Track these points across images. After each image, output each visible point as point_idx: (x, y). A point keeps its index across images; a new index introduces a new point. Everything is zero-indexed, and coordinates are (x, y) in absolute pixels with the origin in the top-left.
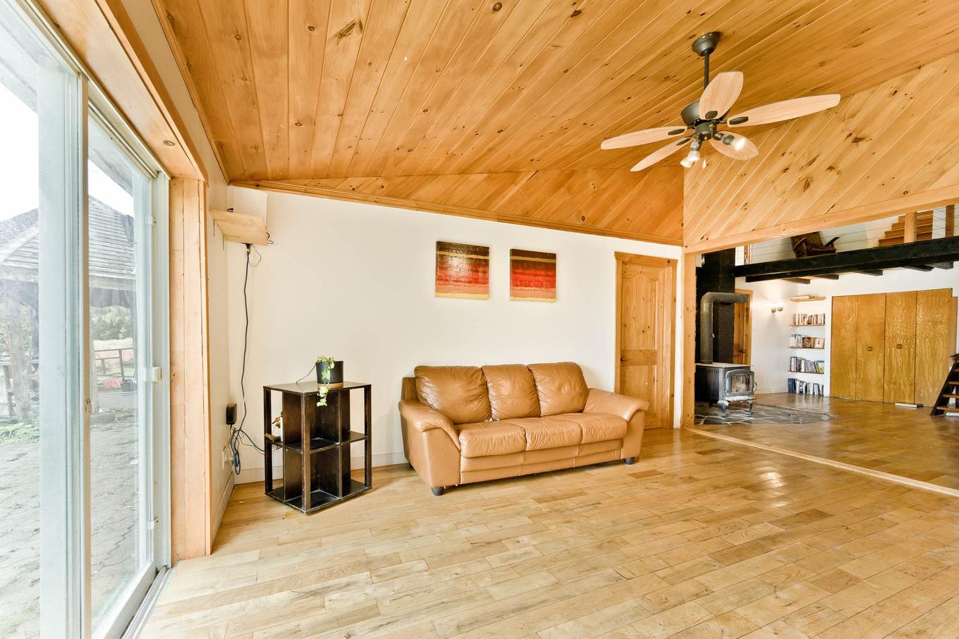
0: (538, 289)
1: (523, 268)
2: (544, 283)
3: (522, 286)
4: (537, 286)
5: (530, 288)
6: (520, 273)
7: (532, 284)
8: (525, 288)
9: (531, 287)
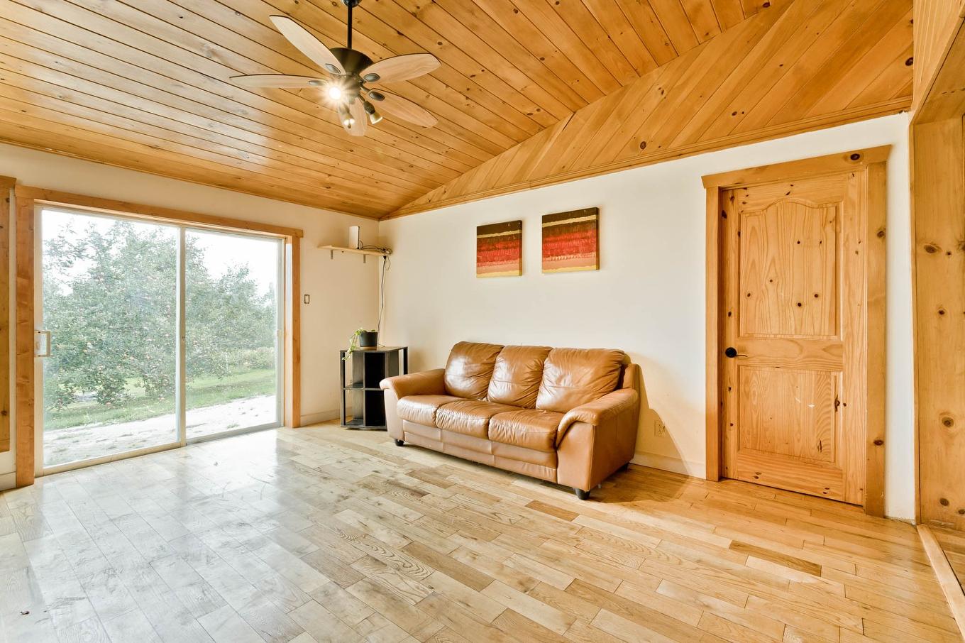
0: (572, 256)
1: (554, 235)
2: (580, 249)
3: (552, 255)
4: (571, 253)
5: (562, 257)
6: (551, 242)
7: (564, 252)
8: (557, 258)
9: (564, 255)
